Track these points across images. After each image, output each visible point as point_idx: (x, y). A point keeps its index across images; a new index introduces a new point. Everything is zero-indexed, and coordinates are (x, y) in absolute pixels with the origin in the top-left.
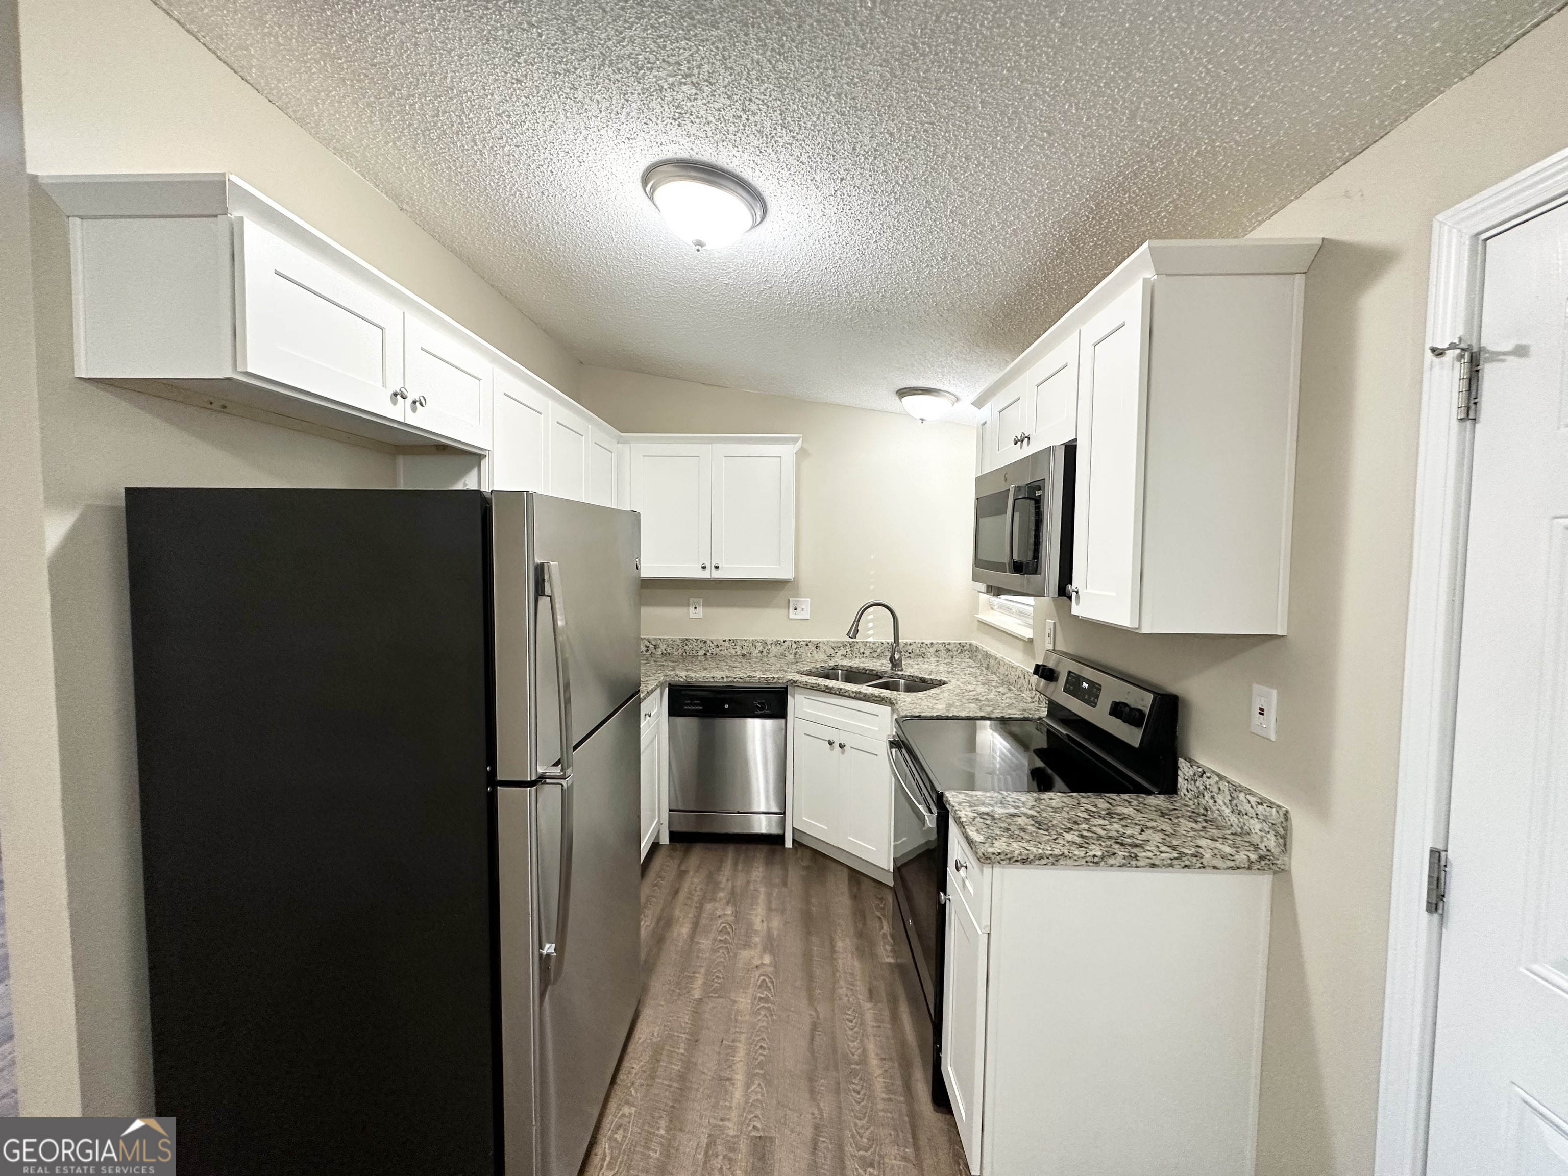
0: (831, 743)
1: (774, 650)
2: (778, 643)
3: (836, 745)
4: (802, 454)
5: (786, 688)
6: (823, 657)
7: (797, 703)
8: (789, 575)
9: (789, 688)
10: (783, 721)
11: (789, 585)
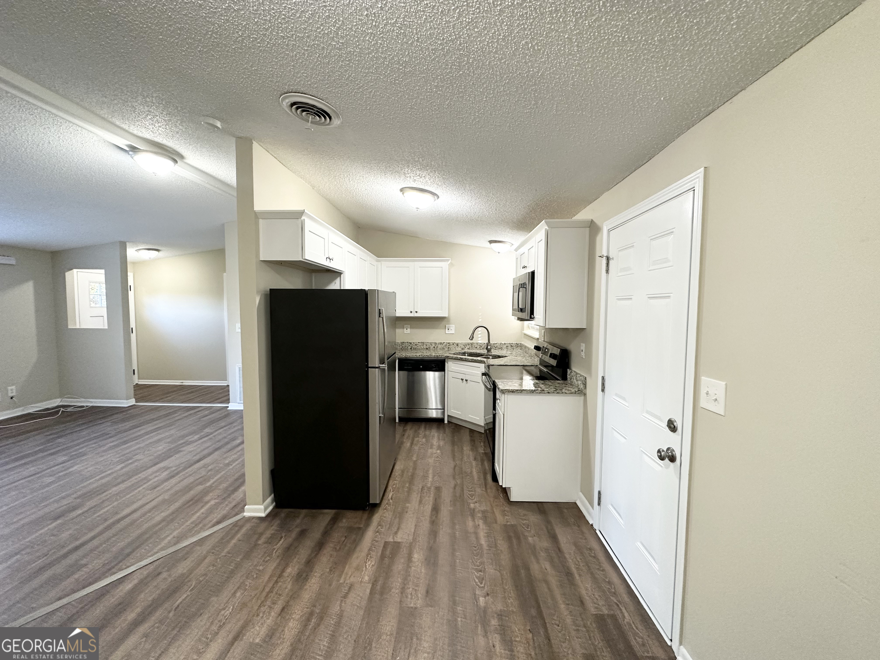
0: (462, 380)
1: (440, 346)
2: (441, 343)
3: (464, 380)
4: (451, 265)
5: (445, 360)
6: (460, 349)
7: (450, 366)
8: (446, 315)
9: (446, 360)
10: (443, 373)
11: (446, 319)
